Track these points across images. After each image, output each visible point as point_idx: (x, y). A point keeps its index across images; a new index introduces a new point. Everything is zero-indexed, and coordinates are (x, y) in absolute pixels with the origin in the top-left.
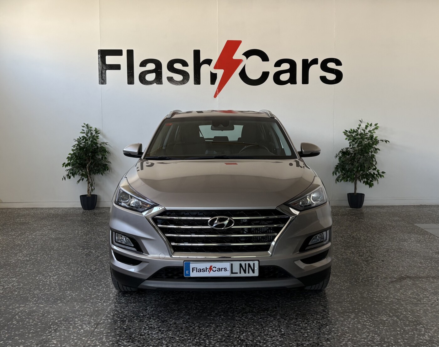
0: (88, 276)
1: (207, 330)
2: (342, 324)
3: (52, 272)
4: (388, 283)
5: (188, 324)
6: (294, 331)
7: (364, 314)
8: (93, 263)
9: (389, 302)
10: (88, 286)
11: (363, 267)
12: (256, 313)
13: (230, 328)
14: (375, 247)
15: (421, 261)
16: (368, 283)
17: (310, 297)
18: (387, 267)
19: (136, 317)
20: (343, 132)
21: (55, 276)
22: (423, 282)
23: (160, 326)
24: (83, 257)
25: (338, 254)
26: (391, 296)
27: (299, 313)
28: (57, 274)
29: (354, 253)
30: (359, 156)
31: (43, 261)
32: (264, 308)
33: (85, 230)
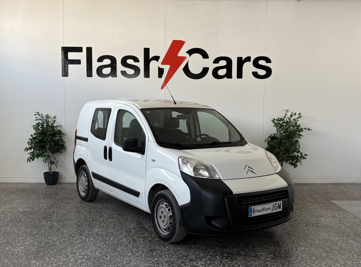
0: (51, 246)
3: (19, 242)
8: (55, 234)
10: (50, 255)
15: (335, 235)
16: (289, 255)
18: (305, 240)
20: (272, 120)
21: (22, 246)
22: (336, 254)
24: (46, 229)
28: (23, 245)
30: (285, 141)
31: (12, 232)
33: (48, 204)
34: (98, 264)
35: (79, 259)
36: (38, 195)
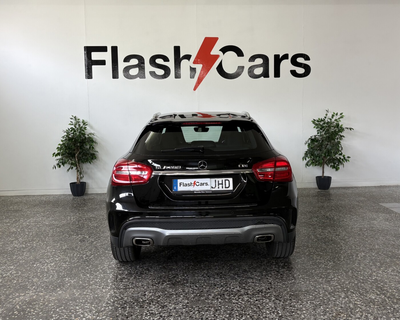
0: (85, 262)
1: (207, 314)
2: (334, 304)
3: (48, 259)
4: (368, 261)
5: (188, 309)
6: (290, 312)
7: (353, 293)
8: (88, 248)
9: (374, 280)
10: (86, 272)
11: (343, 247)
12: (251, 295)
13: (229, 312)
14: (349, 227)
15: (393, 239)
16: (350, 262)
17: (299, 277)
18: (363, 245)
19: (136, 303)
20: (312, 121)
23: (161, 311)
24: (78, 243)
25: (317, 234)
26: (374, 274)
27: (292, 293)
28: (54, 261)
29: (331, 233)
30: (326, 143)
31: (39, 248)
32: (259, 290)
33: (77, 216)
34: (141, 280)
35: (119, 274)
36: (65, 207)
